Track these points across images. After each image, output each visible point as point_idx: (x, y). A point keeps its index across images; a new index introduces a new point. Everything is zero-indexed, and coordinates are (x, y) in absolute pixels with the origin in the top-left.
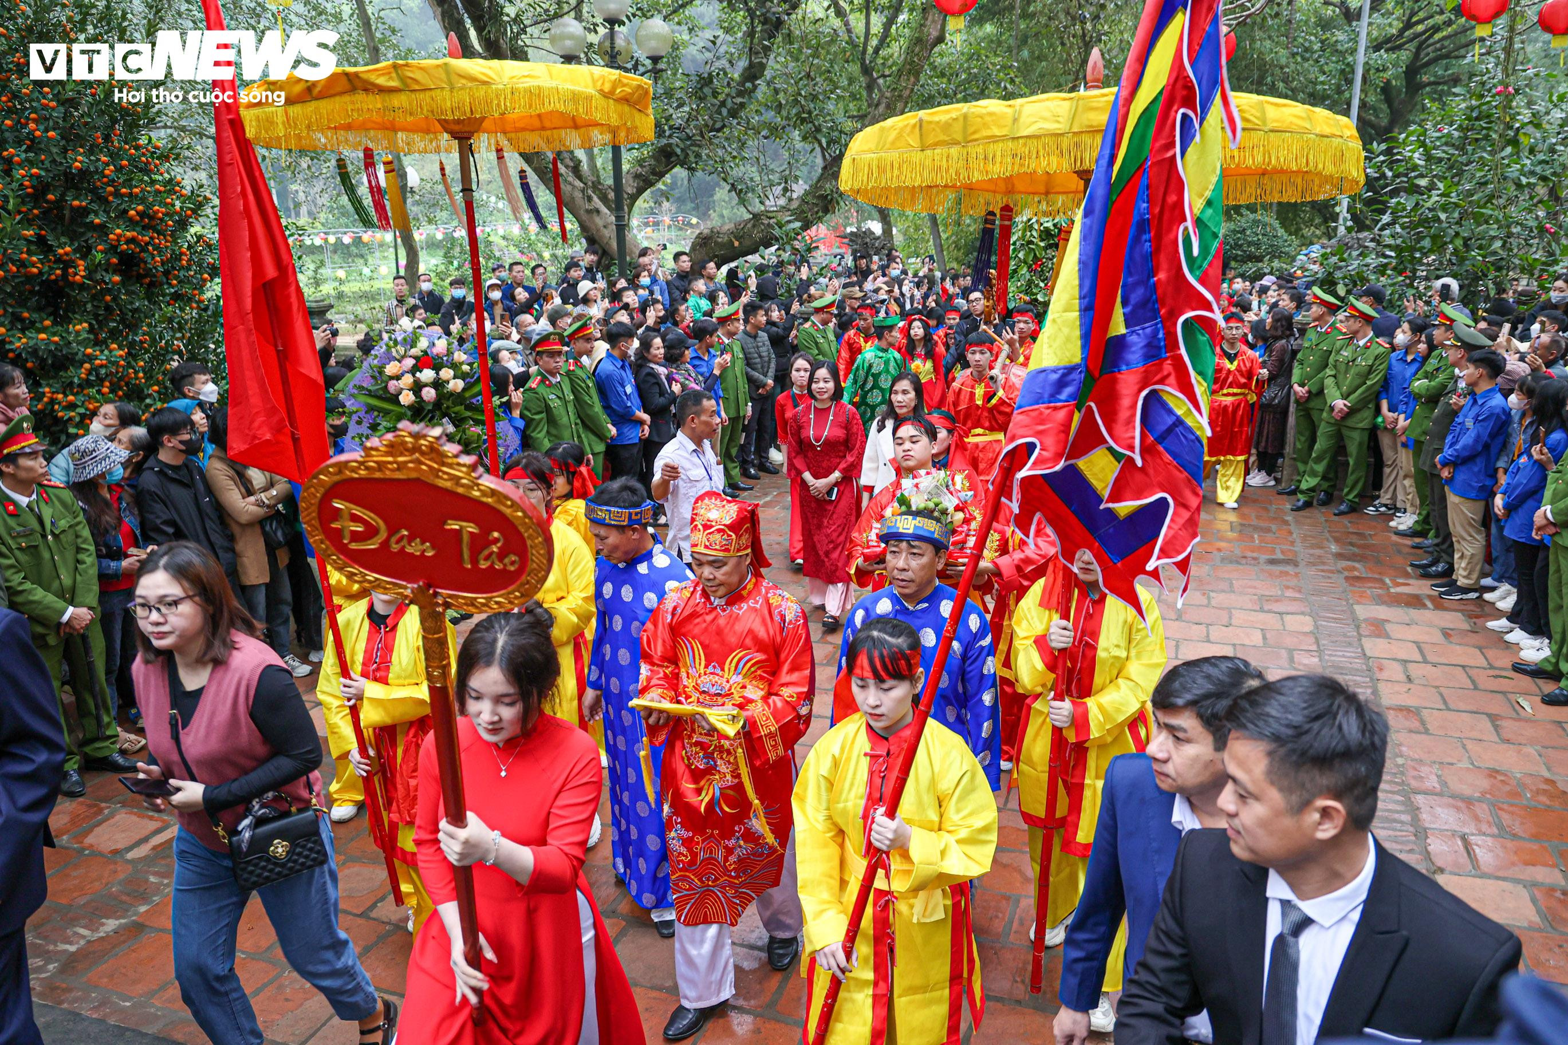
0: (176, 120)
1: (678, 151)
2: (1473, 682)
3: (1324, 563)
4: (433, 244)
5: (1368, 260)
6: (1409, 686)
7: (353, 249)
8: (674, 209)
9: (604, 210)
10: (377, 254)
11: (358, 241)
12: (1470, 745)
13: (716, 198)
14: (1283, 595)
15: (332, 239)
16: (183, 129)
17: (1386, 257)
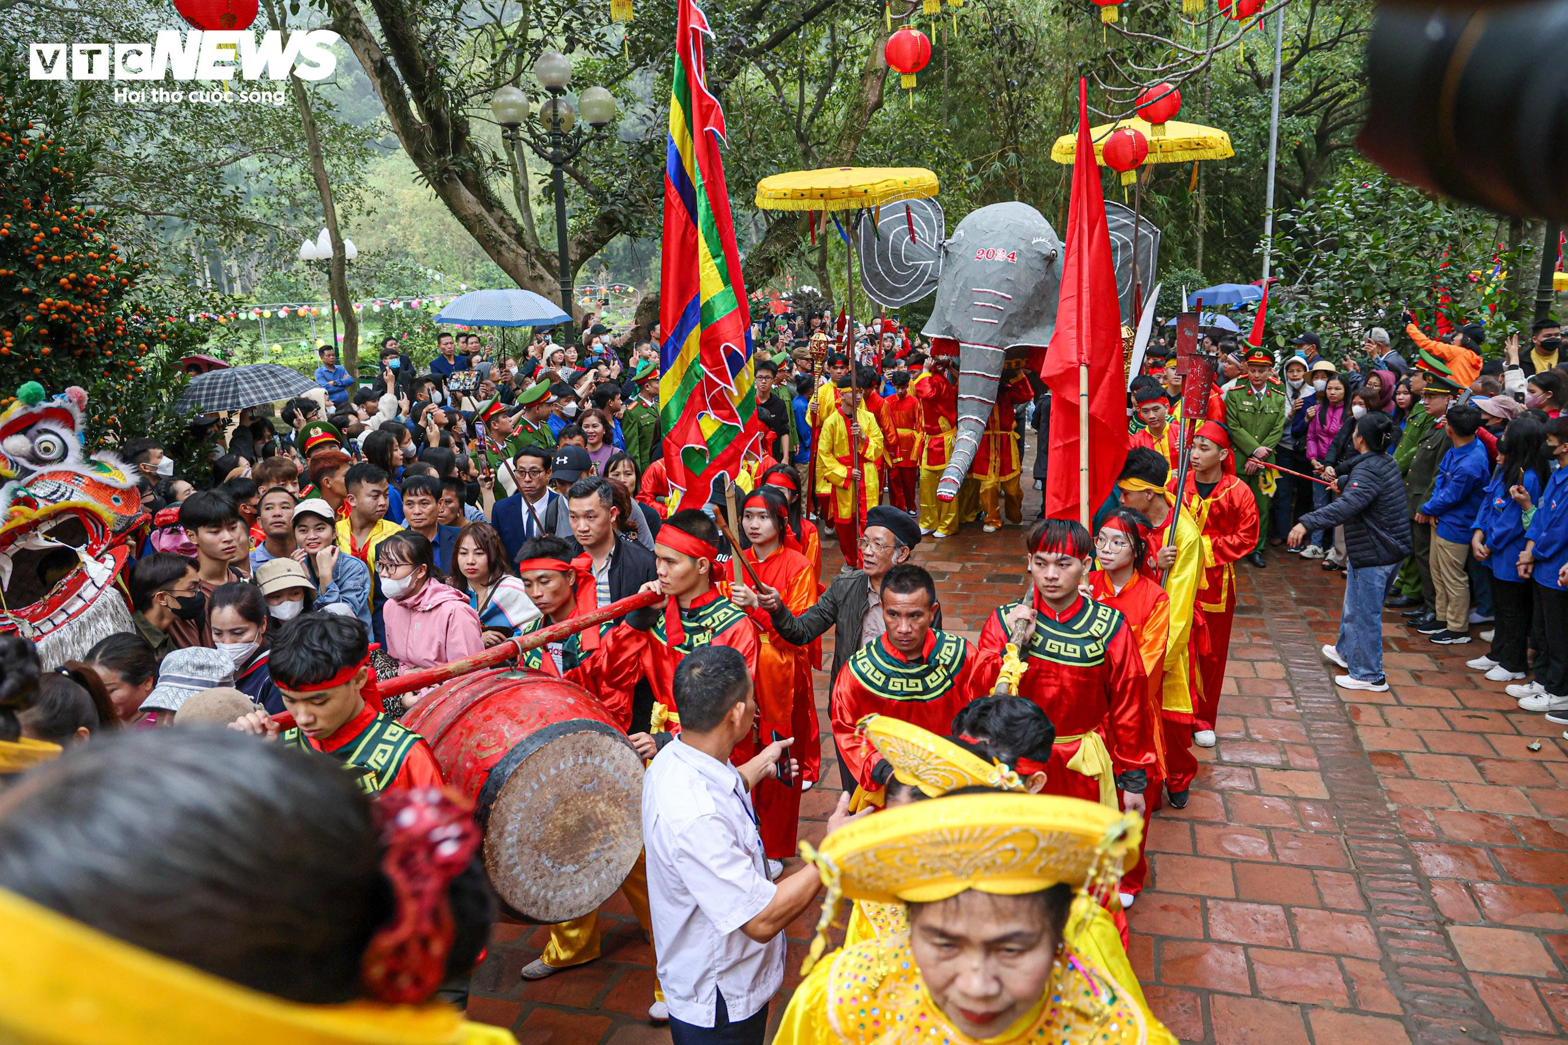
0: (106, 196)
1: (621, 217)
2: (1449, 723)
3: (1286, 609)
4: (370, 317)
5: (1305, 311)
6: (1388, 730)
7: (289, 324)
8: (610, 279)
9: (548, 277)
10: (314, 328)
11: (294, 315)
12: (1458, 788)
13: (652, 266)
14: (1251, 642)
15: (267, 314)
16: (114, 205)
17: (1319, 308)
